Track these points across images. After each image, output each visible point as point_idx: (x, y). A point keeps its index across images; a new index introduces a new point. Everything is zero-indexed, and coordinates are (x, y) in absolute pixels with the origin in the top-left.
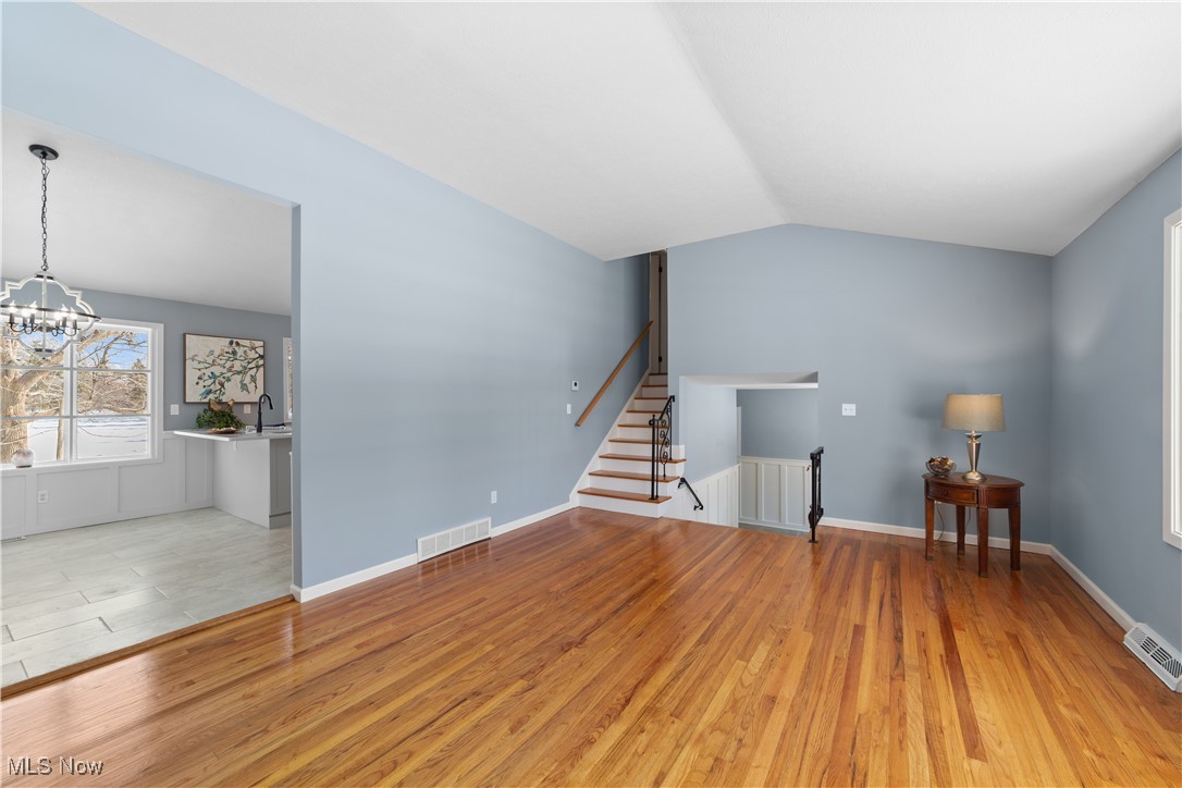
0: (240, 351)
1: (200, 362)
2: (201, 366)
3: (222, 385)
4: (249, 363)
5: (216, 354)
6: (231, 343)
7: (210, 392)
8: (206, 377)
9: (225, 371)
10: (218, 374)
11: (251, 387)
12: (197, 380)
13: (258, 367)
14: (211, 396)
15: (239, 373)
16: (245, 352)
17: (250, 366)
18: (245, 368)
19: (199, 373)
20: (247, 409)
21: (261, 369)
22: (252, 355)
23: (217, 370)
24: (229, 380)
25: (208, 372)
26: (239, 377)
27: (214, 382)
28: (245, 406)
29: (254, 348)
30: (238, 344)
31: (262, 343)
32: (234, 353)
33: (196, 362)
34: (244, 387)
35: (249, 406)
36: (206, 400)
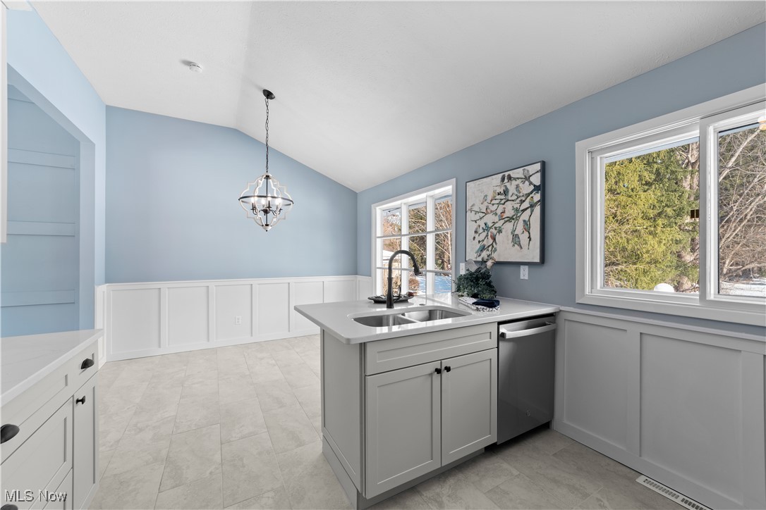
0: (512, 187)
1: (476, 212)
2: (477, 217)
3: (494, 240)
4: (522, 202)
5: (489, 198)
6: (503, 179)
7: (483, 249)
8: (481, 230)
9: (496, 219)
10: (490, 224)
11: (524, 238)
12: (473, 234)
13: (532, 206)
14: (485, 254)
15: (510, 219)
16: (517, 186)
17: (526, 204)
18: (517, 210)
19: (474, 226)
20: (524, 273)
21: (538, 209)
22: (527, 188)
23: (490, 219)
24: (500, 231)
25: (482, 223)
26: (509, 226)
27: (487, 236)
28: (522, 267)
29: (527, 178)
30: (510, 178)
31: (538, 167)
32: (506, 192)
33: (473, 212)
34: (516, 239)
35: (526, 267)
36: (480, 259)
